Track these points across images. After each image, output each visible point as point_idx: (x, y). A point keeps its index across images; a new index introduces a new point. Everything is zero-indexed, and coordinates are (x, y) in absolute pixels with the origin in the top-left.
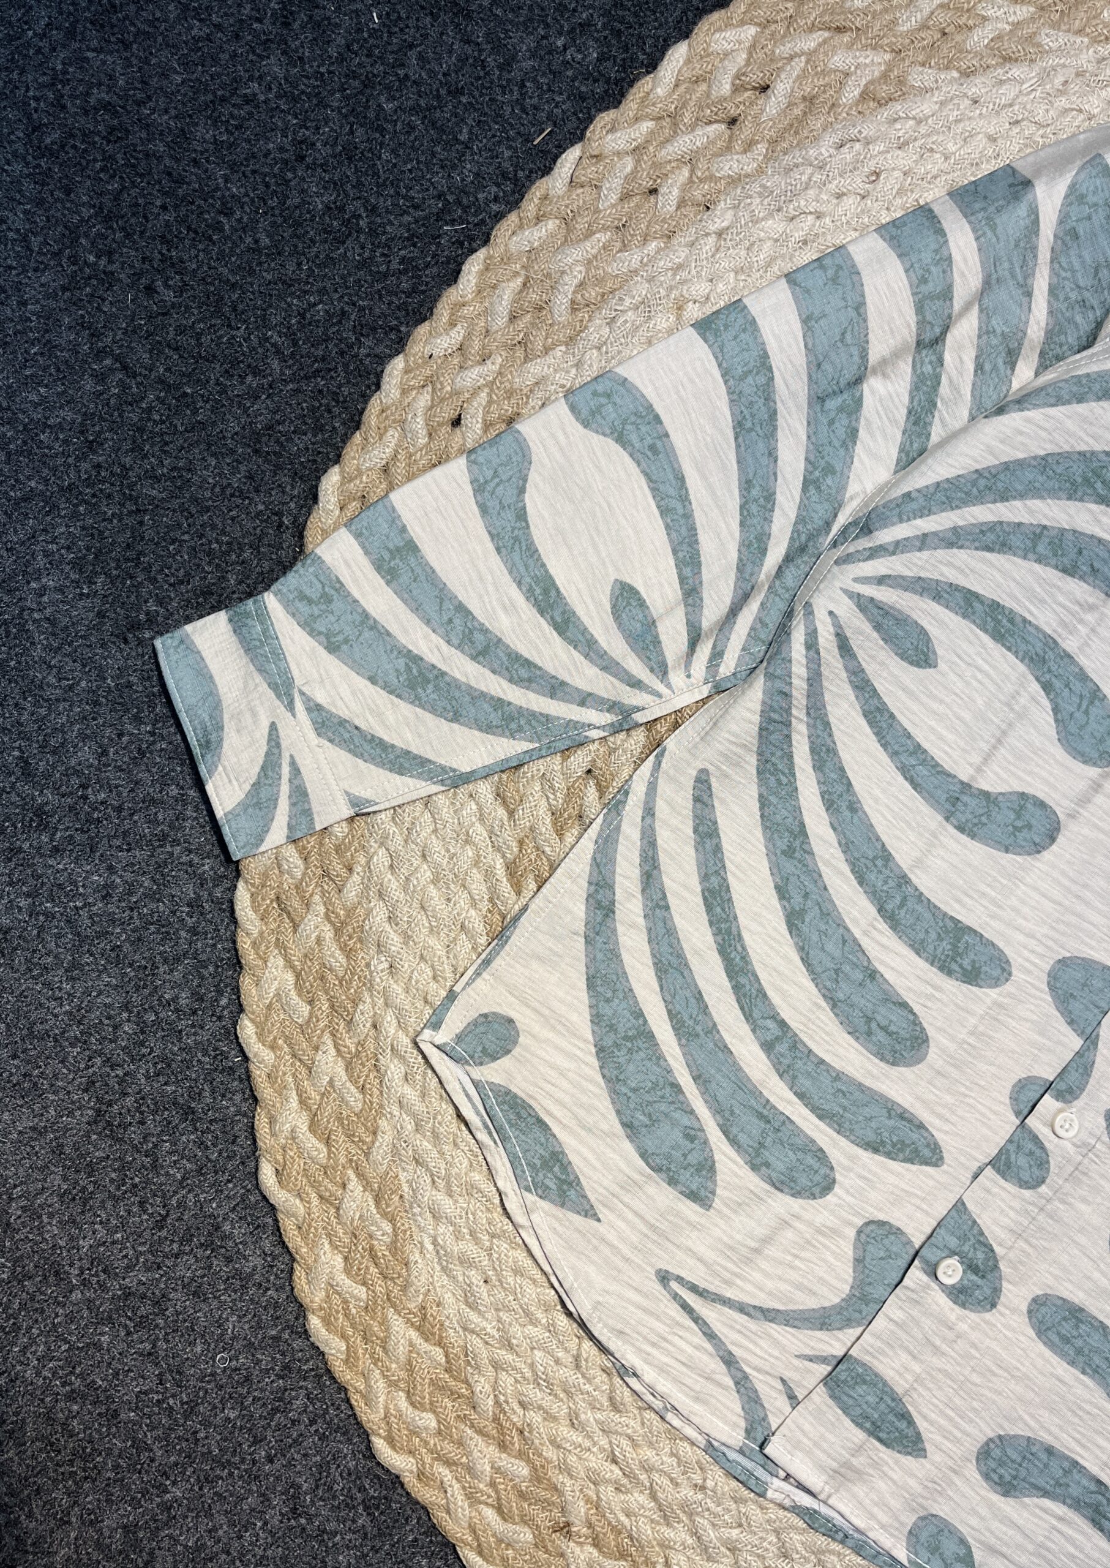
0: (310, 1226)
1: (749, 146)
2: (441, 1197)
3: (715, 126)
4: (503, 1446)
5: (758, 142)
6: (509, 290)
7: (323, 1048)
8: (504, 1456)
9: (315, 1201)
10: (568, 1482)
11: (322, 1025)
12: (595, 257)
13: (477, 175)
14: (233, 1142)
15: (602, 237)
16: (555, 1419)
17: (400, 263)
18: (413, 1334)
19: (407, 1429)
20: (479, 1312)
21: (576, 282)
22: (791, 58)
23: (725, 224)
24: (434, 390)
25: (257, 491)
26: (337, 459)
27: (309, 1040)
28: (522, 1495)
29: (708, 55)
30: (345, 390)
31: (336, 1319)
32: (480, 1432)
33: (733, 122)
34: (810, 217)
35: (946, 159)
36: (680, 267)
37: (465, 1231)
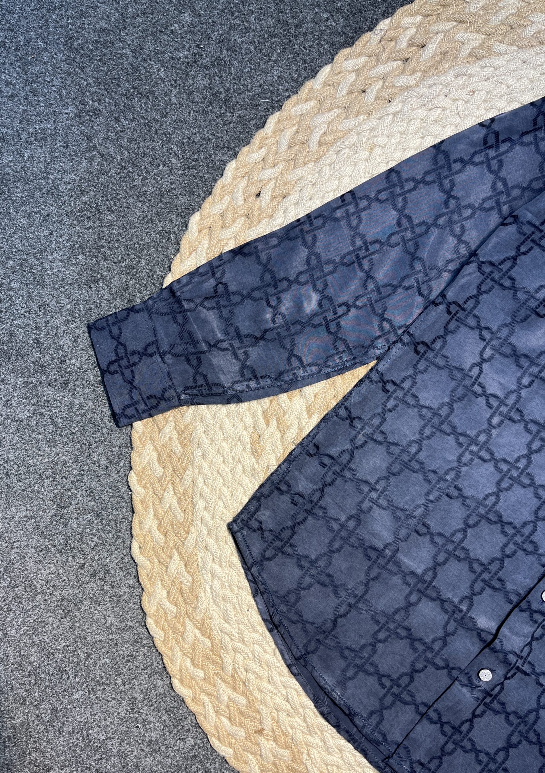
0: (152, 575)
1: (413, 72)
2: (216, 567)
3: (396, 63)
4: (234, 689)
5: (417, 71)
6: (289, 133)
7: (167, 489)
8: (235, 693)
9: (157, 563)
10: (265, 709)
11: (168, 479)
12: (332, 121)
13: (279, 77)
14: (120, 531)
15: (337, 111)
16: (261, 678)
17: (238, 117)
18: (197, 631)
19: (190, 676)
20: (230, 624)
21: (322, 132)
22: (437, 33)
23: (398, 109)
24: (249, 178)
25: (160, 221)
26: (199, 209)
27: (162, 486)
28: (242, 713)
30: (206, 176)
31: (161, 621)
32: (224, 681)
33: (406, 60)
34: (440, 110)
35: (508, 87)
36: (373, 129)
37: (227, 584)
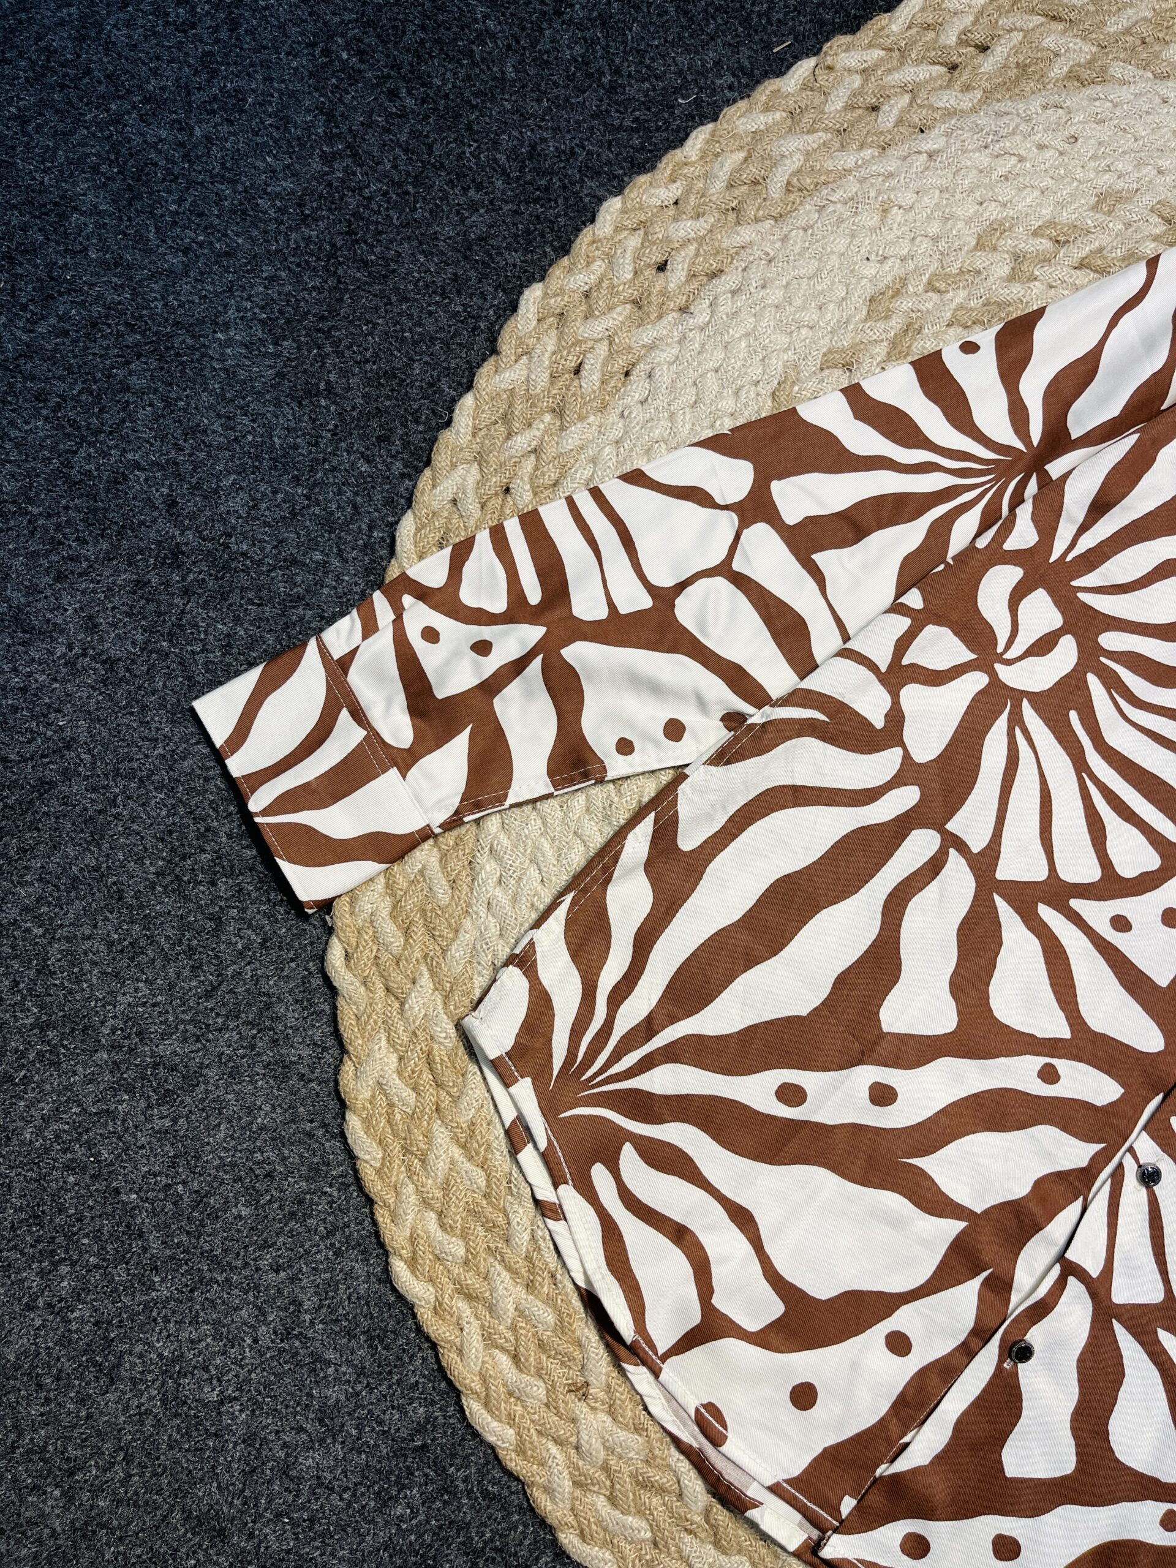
0: (369, 1017)
1: (967, 88)
3: (938, 67)
4: (530, 1287)
5: (974, 89)
6: (731, 160)
8: (530, 1298)
9: (381, 992)
10: (594, 1338)
12: (815, 150)
13: (716, 63)
15: (823, 136)
17: (633, 122)
18: (457, 1152)
19: (433, 1253)
21: (794, 167)
23: (936, 148)
24: (646, 234)
25: (459, 293)
26: (542, 279)
28: (542, 1346)
29: (941, 10)
30: (562, 221)
31: (378, 1122)
32: (509, 1269)
33: (953, 67)
36: (890, 175)
